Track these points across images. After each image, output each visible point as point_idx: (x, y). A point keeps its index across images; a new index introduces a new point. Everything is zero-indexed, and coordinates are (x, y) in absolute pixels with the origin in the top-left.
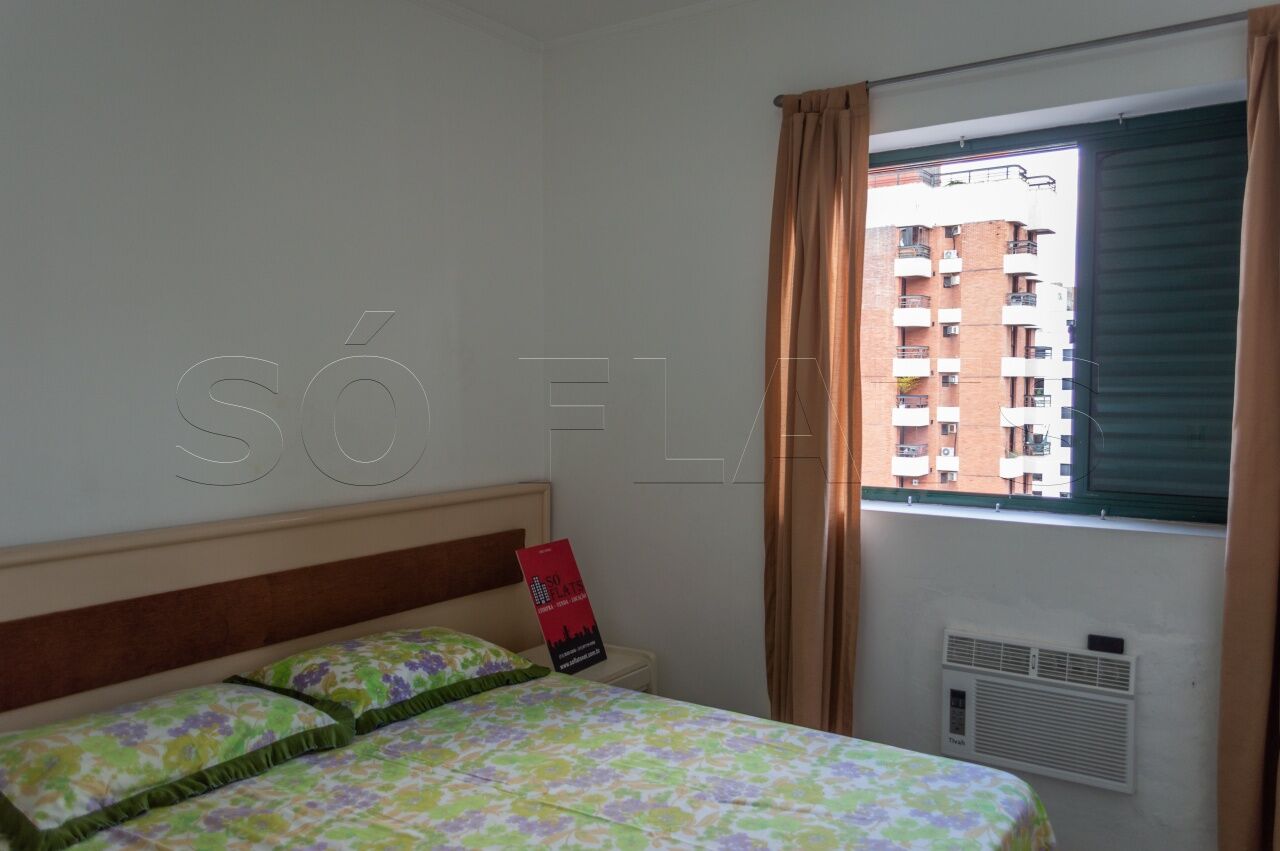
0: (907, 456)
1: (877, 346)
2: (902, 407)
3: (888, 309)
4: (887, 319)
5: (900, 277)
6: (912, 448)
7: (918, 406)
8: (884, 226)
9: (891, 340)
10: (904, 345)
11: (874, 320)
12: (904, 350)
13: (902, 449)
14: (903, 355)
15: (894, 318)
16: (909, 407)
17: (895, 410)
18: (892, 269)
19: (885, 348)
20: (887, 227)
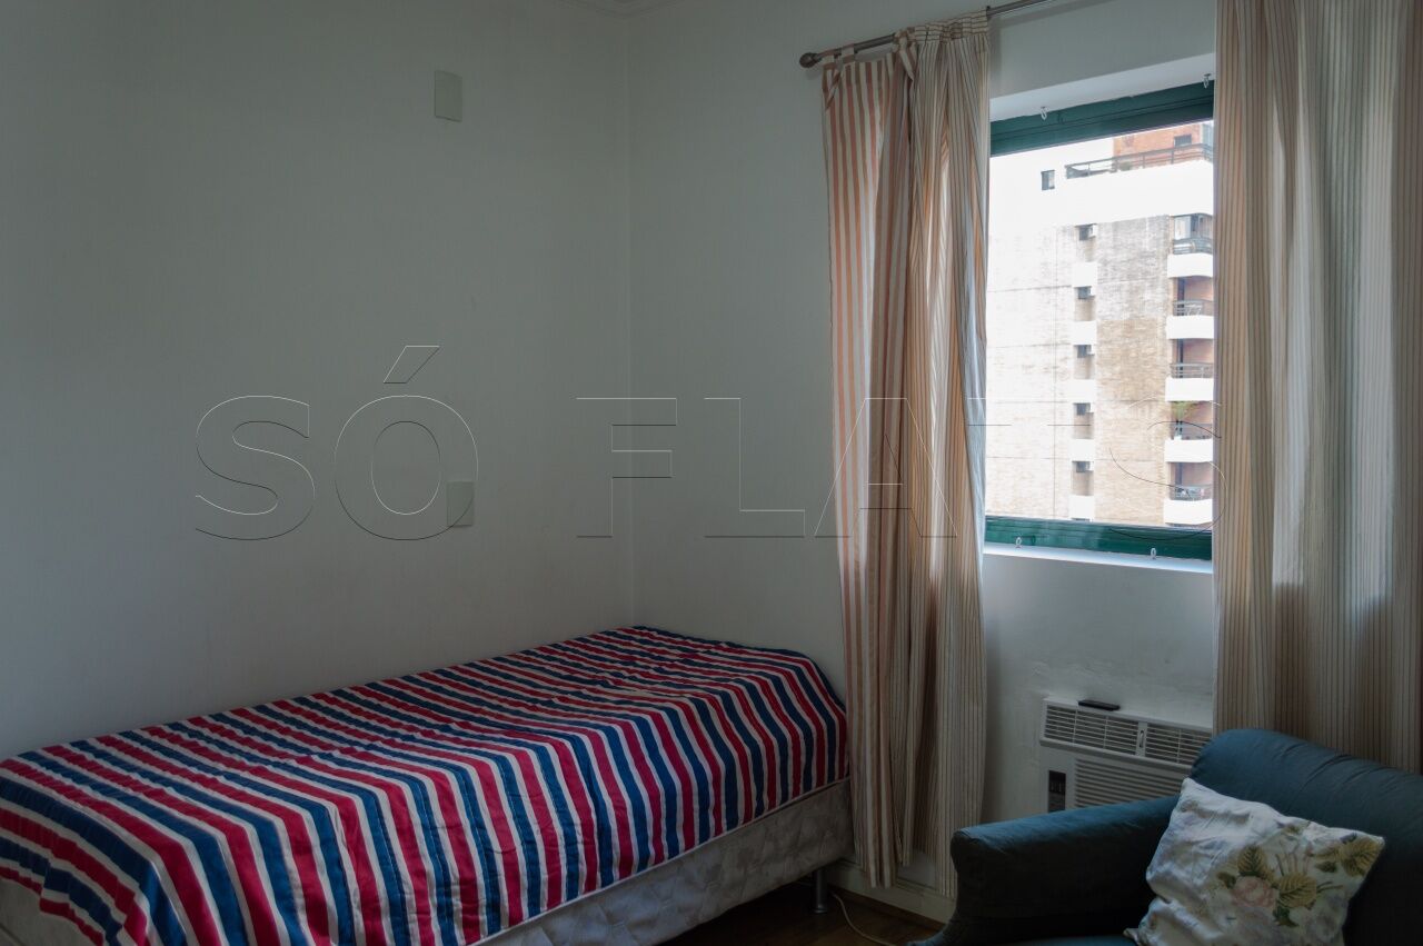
0: (1186, 499)
1: (1146, 363)
2: (1178, 438)
3: (1160, 319)
4: (1159, 332)
5: (1175, 279)
6: (1191, 489)
7: (1199, 438)
8: (1154, 215)
9: (1163, 355)
10: (1182, 361)
11: (1142, 332)
12: (1181, 368)
13: (1180, 490)
14: (1180, 373)
15: (1167, 329)
16: (1188, 438)
17: (1168, 441)
18: (1165, 268)
19: (1155, 366)
20: (1158, 217)
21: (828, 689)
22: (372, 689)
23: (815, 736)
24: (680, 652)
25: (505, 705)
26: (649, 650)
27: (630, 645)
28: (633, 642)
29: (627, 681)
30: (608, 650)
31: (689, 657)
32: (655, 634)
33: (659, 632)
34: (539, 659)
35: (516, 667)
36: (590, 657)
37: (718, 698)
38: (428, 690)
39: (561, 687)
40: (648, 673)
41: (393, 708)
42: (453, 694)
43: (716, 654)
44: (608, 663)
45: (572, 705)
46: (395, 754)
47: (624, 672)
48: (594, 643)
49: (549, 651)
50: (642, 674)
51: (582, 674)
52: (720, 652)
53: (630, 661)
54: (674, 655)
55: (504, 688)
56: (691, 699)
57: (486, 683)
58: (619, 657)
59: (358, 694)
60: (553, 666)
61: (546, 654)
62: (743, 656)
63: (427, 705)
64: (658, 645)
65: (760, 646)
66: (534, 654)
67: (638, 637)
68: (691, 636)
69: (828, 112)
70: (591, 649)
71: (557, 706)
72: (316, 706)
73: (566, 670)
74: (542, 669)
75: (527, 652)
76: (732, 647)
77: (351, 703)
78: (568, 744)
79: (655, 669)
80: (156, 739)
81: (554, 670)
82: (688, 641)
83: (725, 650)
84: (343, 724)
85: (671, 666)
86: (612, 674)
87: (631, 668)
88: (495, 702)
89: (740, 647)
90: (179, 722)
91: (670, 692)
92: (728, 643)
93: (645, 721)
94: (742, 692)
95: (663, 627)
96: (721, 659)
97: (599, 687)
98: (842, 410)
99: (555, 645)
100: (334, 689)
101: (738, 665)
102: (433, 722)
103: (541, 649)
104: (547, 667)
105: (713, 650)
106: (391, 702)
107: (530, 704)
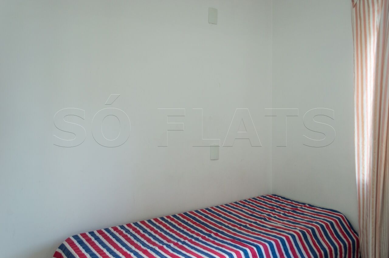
21: (351, 227)
22: (185, 215)
23: (347, 246)
24: (291, 207)
25: (230, 226)
26: (279, 205)
27: (272, 202)
28: (272, 201)
29: (273, 218)
30: (264, 204)
31: (295, 209)
32: (280, 198)
33: (282, 198)
34: (240, 206)
35: (233, 209)
36: (258, 206)
37: (310, 230)
38: (203, 217)
39: (249, 219)
40: (280, 215)
41: (192, 224)
42: (212, 219)
43: (305, 209)
44: (265, 210)
45: (254, 228)
46: (192, 248)
47: (271, 214)
48: (259, 201)
49: (244, 203)
50: (278, 215)
51: (257, 214)
52: (306, 208)
53: (273, 210)
54: (289, 208)
55: (229, 218)
56: (300, 230)
57: (223, 215)
58: (268, 207)
59: (180, 217)
60: (245, 209)
61: (243, 204)
62: (315, 211)
63: (203, 223)
64: (282, 203)
65: (321, 207)
66: (238, 203)
67: (274, 199)
68: (294, 200)
69: (354, 9)
70: (258, 203)
71: (248, 228)
72: (167, 221)
73: (250, 211)
74: (242, 211)
75: (236, 203)
76: (311, 206)
77: (178, 221)
78: (255, 249)
79: (283, 214)
80: (115, 232)
81: (246, 211)
82: (293, 202)
83: (308, 207)
84: (175, 230)
85: (289, 213)
86: (267, 215)
87: (274, 212)
88: (226, 224)
89: (313, 206)
90: (124, 225)
91: (290, 225)
92: (309, 205)
93: (283, 239)
94: (318, 227)
95: (283, 195)
96: (307, 211)
97: (263, 220)
98: (358, 122)
99: (246, 201)
100: (173, 214)
101: (314, 214)
102: (206, 232)
103: (241, 202)
104: (244, 210)
105: (303, 207)
106: (192, 221)
107: (239, 226)
